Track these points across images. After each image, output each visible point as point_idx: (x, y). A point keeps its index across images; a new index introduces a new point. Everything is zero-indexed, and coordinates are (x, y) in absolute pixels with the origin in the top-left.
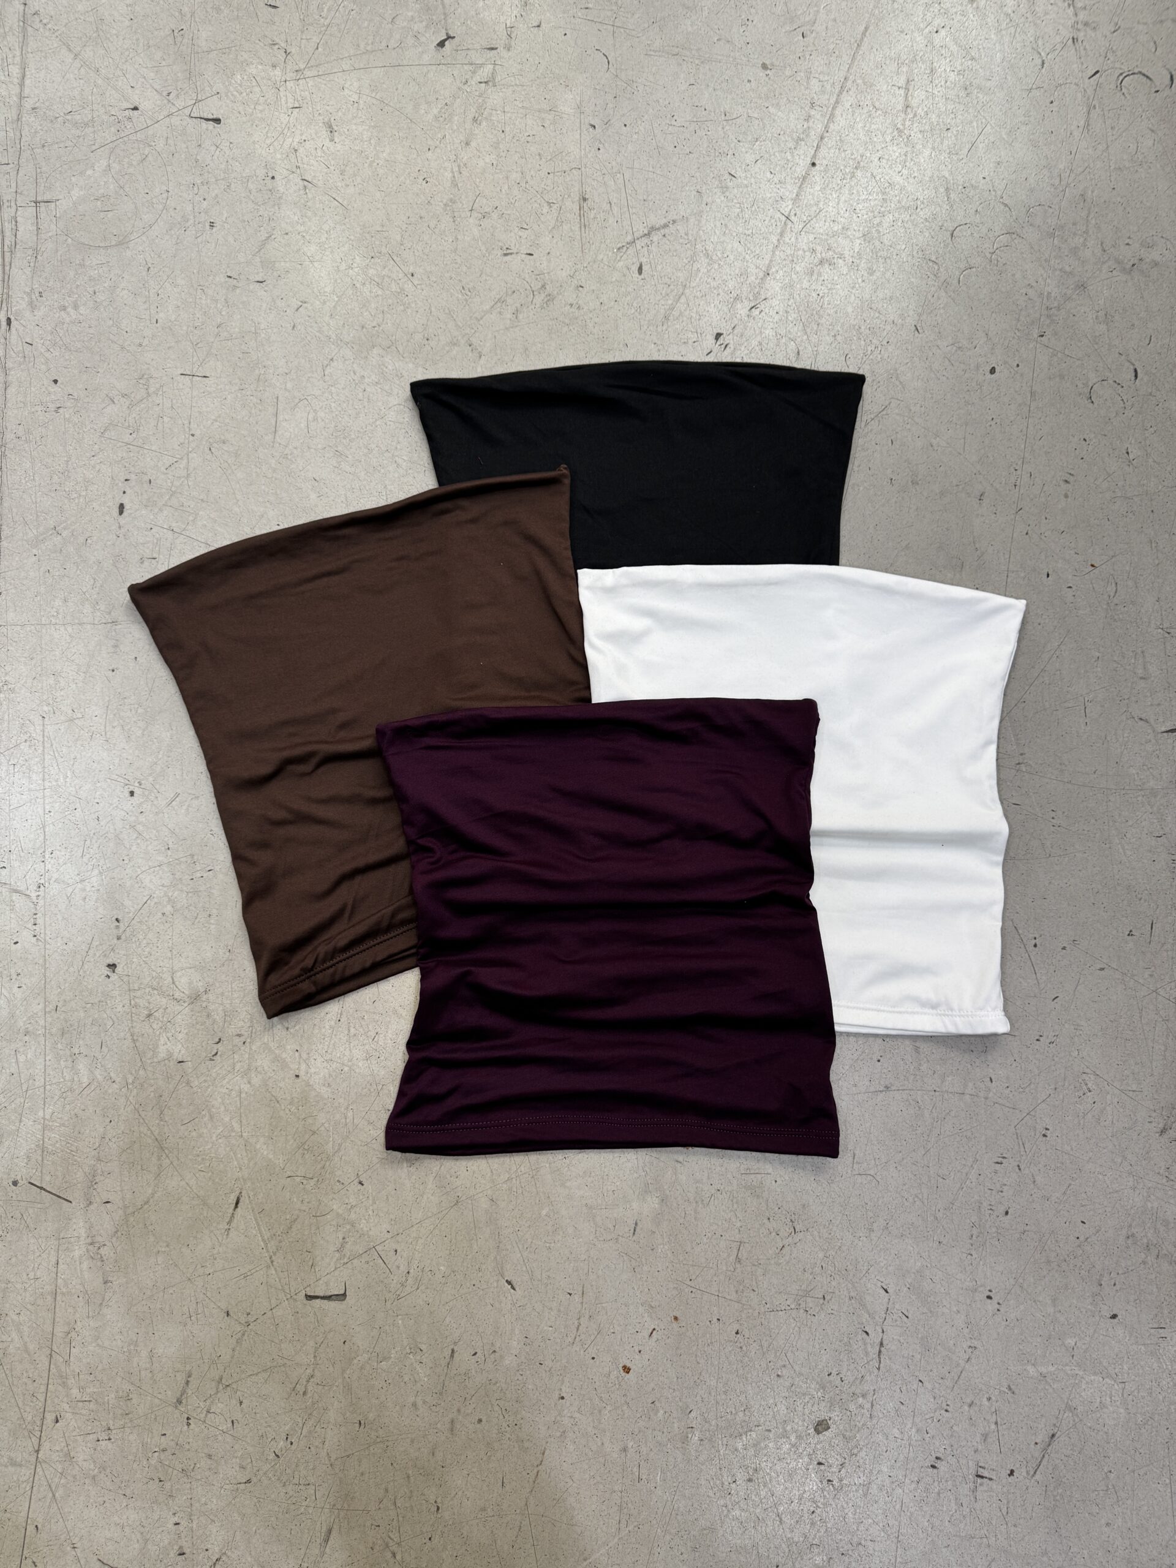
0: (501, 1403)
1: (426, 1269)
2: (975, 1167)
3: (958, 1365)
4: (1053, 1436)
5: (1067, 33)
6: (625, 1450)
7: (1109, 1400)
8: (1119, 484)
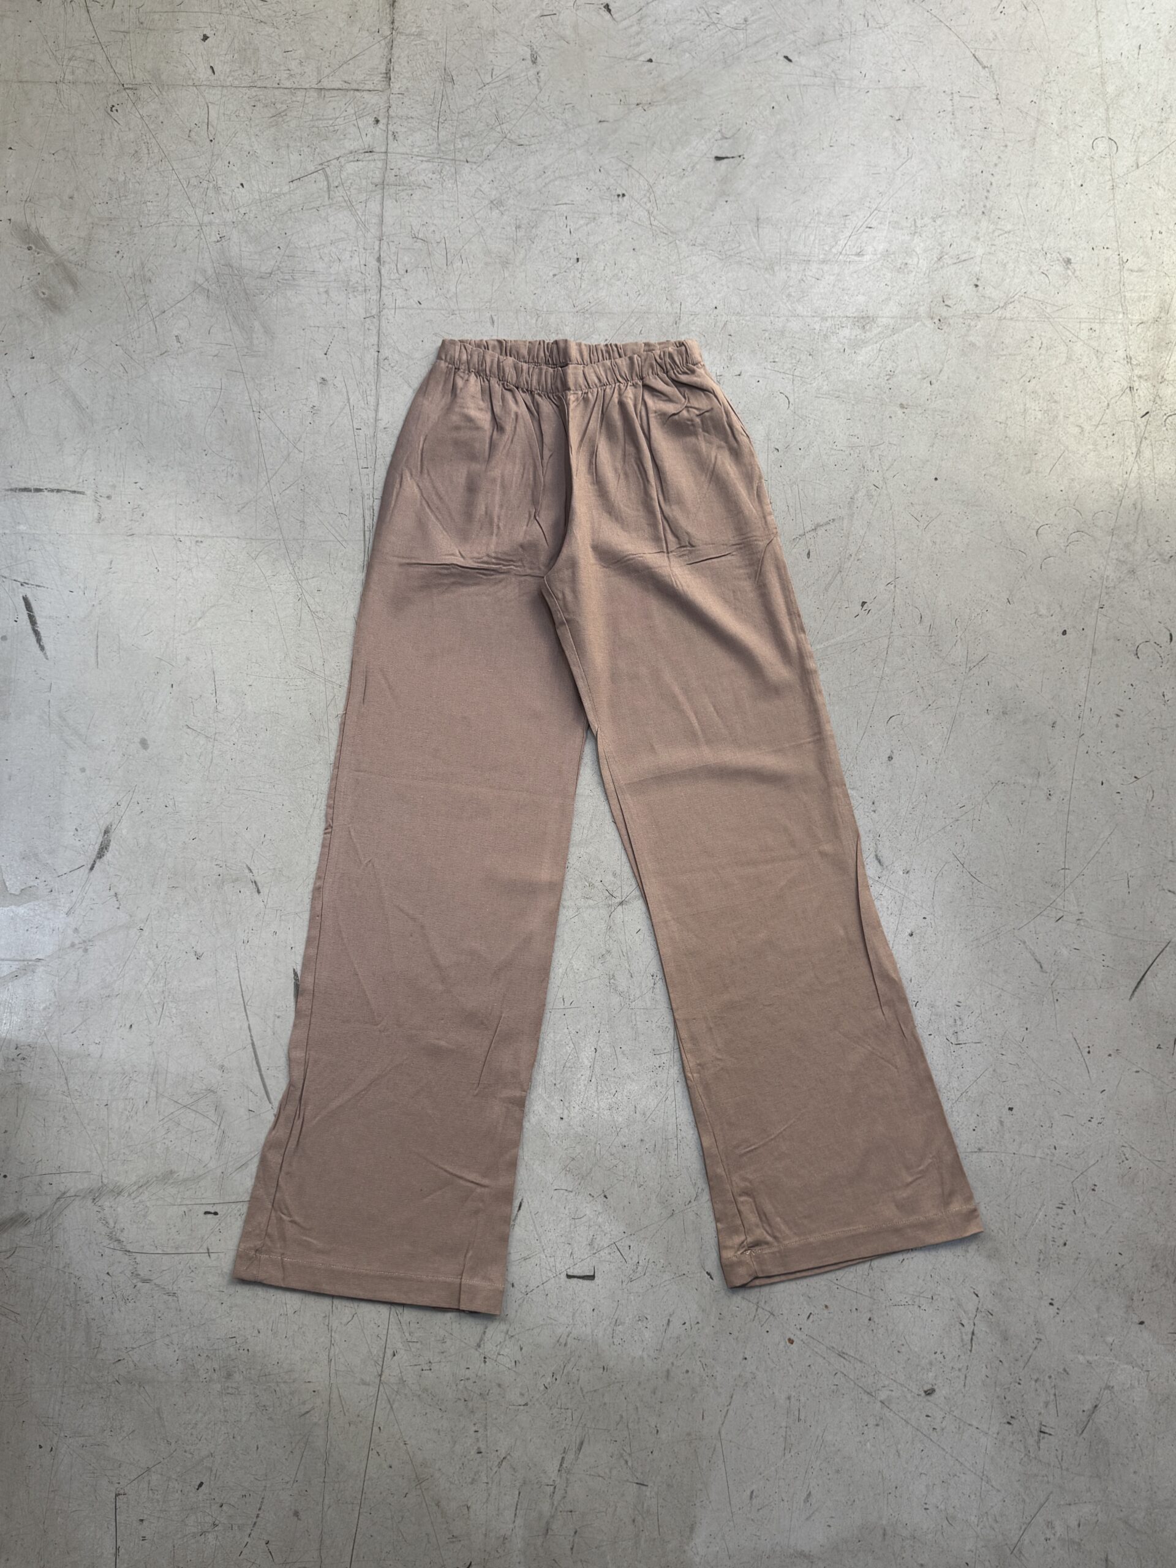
0: (703, 1360)
1: (651, 1261)
2: (1043, 1210)
3: (1028, 1351)
4: (1096, 1406)
5: (1125, 384)
6: (789, 1398)
7: (1137, 1384)
8: (1158, 718)
